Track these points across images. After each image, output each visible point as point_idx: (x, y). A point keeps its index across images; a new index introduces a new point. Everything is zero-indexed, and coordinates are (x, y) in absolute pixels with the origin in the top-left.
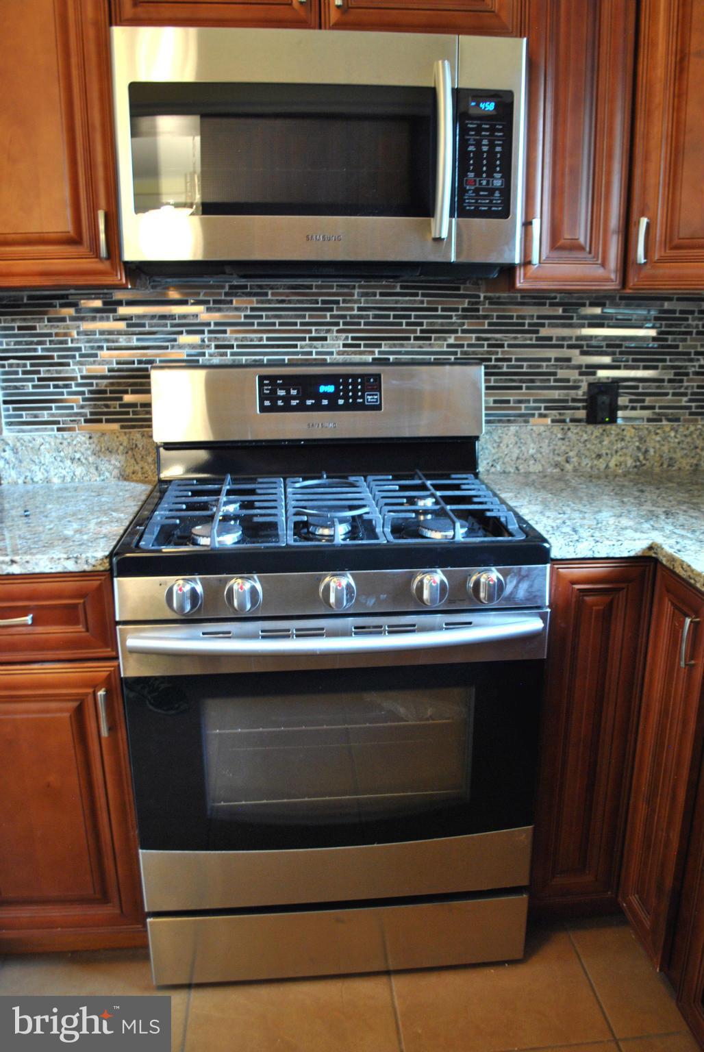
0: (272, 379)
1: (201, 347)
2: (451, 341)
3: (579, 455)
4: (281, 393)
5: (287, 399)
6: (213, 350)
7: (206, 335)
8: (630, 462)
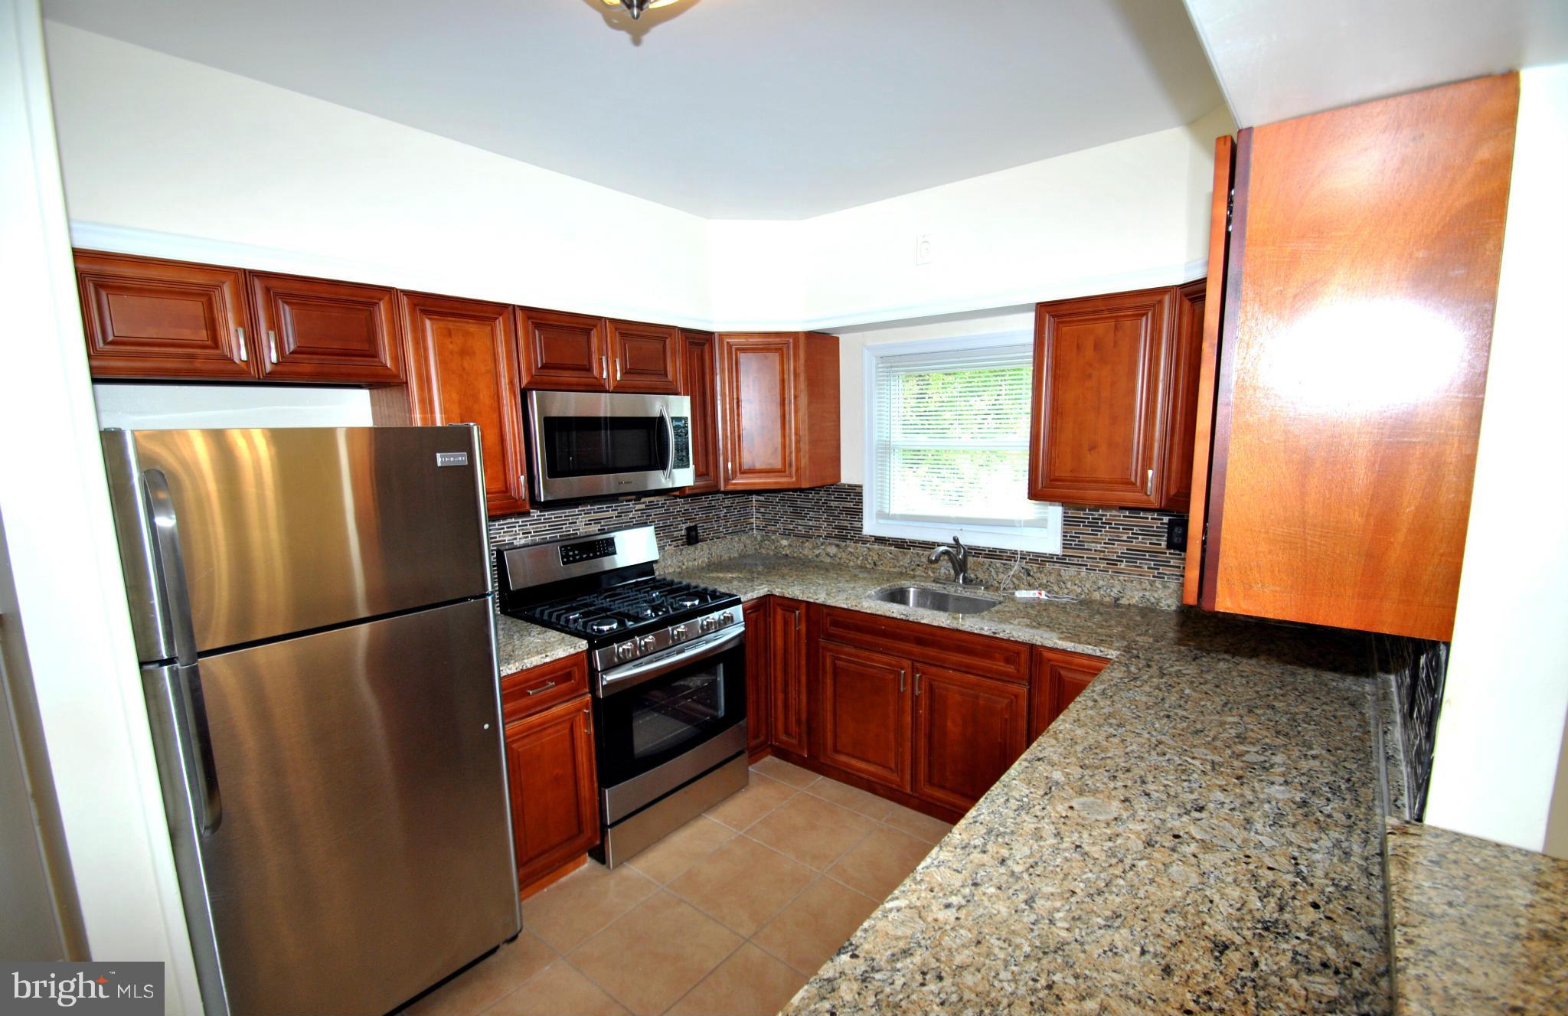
0: (565, 547)
1: (515, 535)
2: (631, 516)
3: (688, 561)
4: (571, 553)
5: (574, 555)
6: (521, 536)
7: (517, 528)
8: (706, 560)
